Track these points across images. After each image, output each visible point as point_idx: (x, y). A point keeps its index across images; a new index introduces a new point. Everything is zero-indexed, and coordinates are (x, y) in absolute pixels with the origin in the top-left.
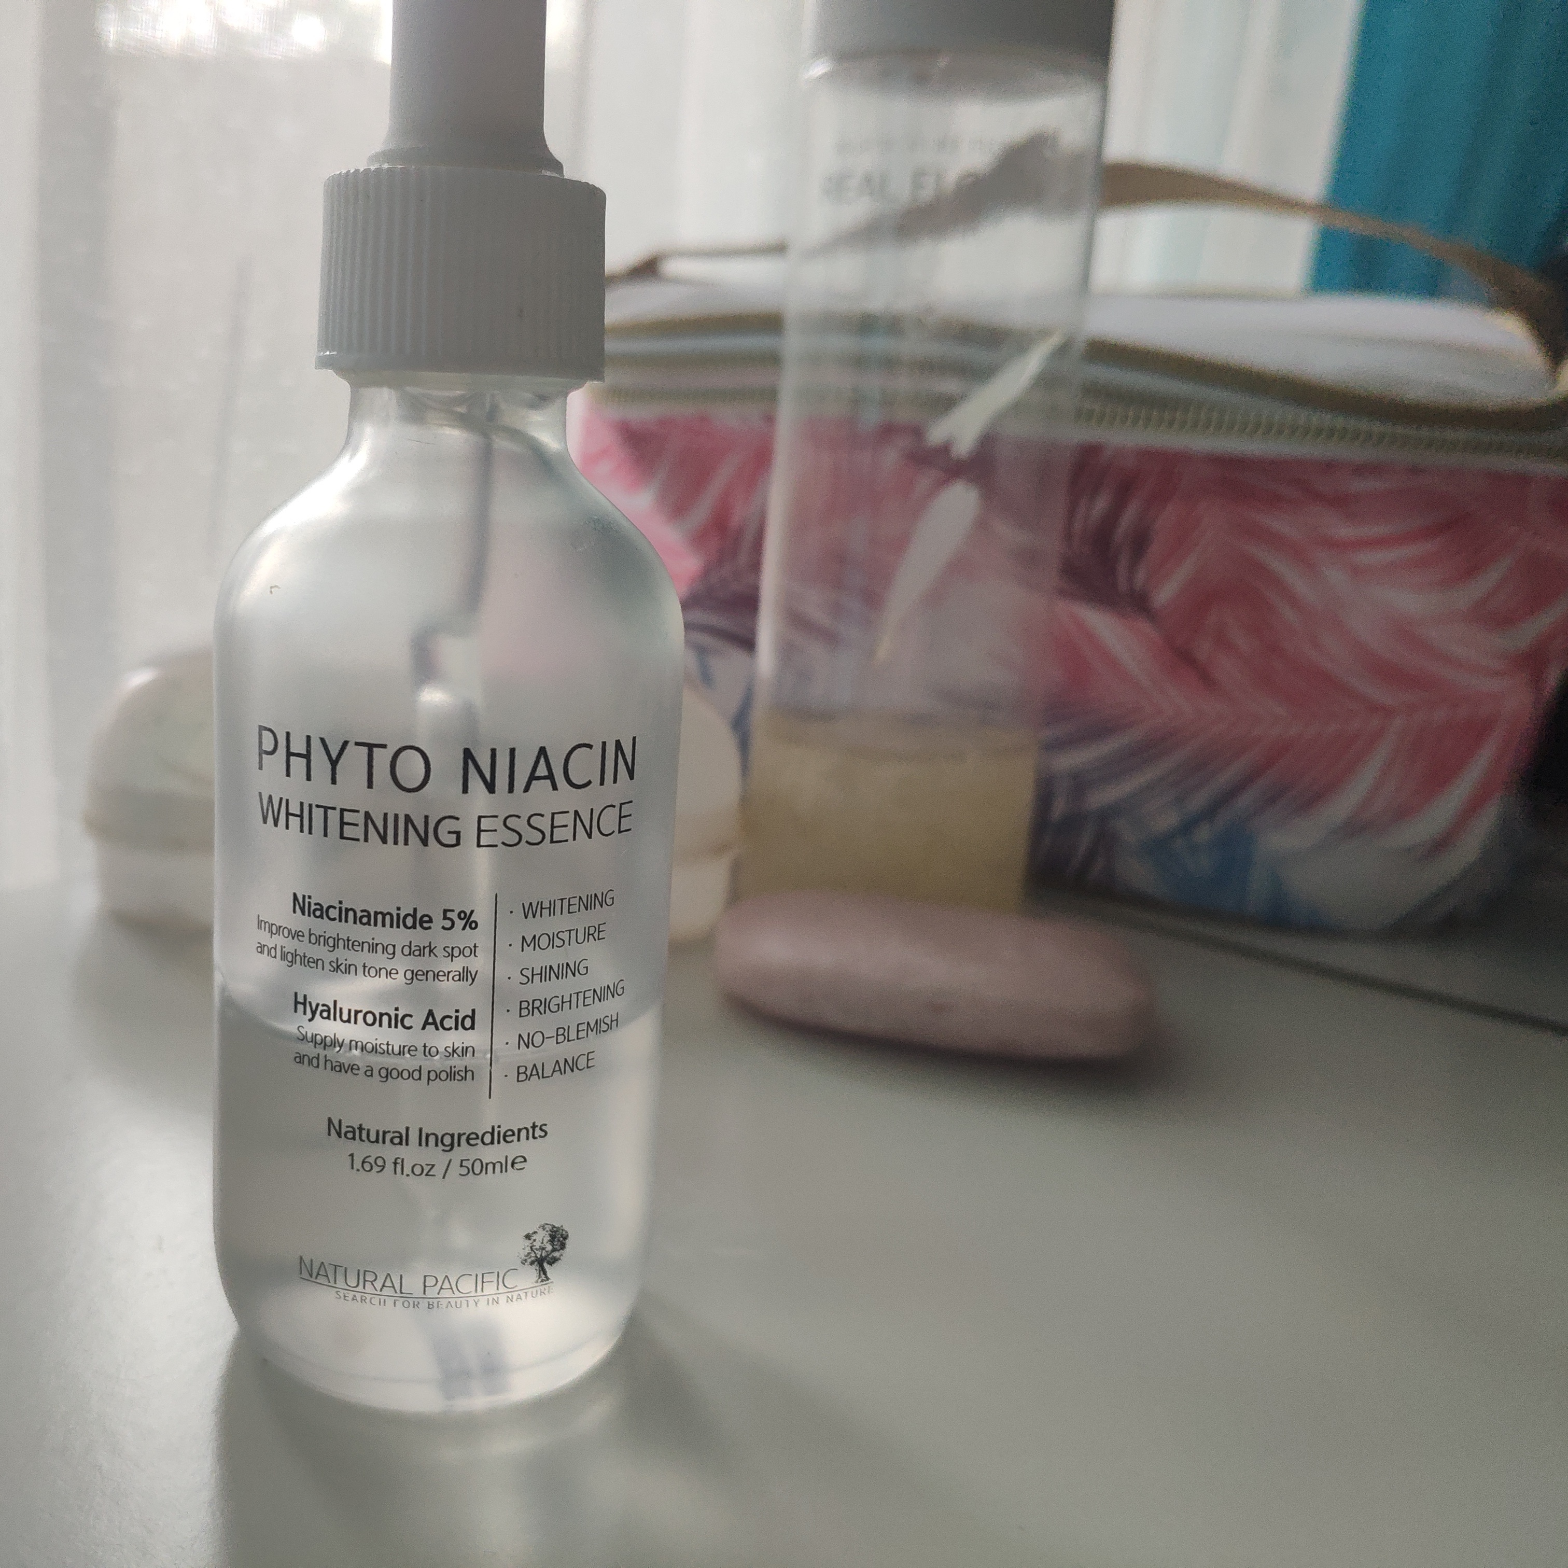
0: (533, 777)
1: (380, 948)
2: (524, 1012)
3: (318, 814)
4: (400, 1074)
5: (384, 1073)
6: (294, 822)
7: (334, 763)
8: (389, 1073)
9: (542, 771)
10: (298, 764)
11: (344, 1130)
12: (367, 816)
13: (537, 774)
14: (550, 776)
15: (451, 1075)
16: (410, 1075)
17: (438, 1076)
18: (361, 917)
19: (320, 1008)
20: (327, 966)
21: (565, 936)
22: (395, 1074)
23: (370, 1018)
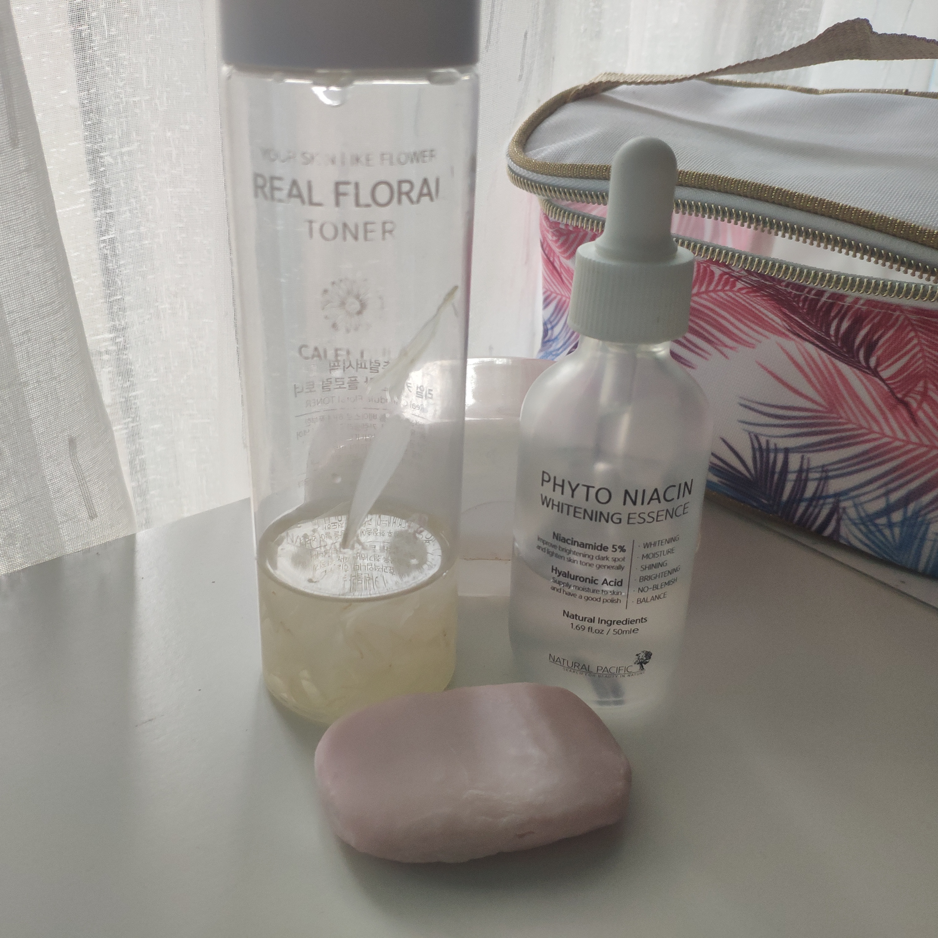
0: (651, 499)
1: (587, 556)
2: (641, 580)
3: (565, 507)
4: (592, 599)
5: (586, 598)
6: (556, 508)
7: (573, 491)
8: (588, 598)
9: (655, 496)
10: (558, 489)
11: (570, 615)
12: (585, 511)
13: (653, 498)
14: (658, 499)
15: (612, 601)
16: (596, 600)
17: (607, 601)
18: (581, 545)
19: (562, 573)
20: (566, 559)
21: (659, 554)
22: (590, 599)
23: (582, 579)
